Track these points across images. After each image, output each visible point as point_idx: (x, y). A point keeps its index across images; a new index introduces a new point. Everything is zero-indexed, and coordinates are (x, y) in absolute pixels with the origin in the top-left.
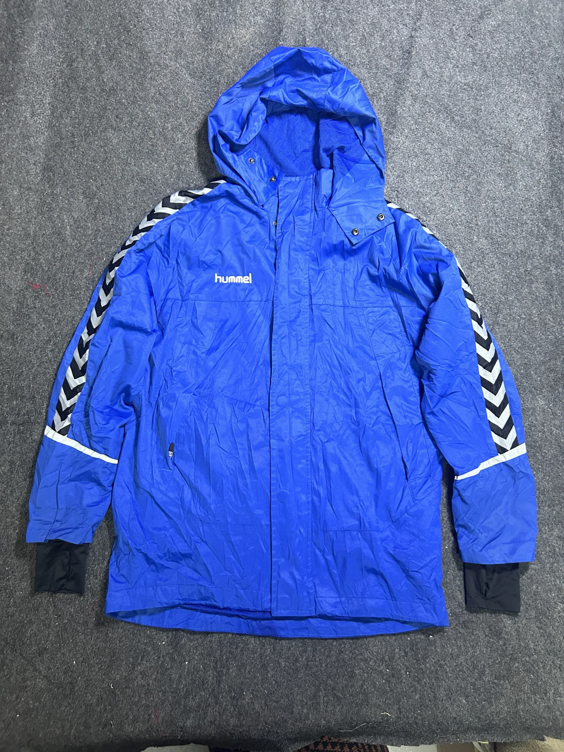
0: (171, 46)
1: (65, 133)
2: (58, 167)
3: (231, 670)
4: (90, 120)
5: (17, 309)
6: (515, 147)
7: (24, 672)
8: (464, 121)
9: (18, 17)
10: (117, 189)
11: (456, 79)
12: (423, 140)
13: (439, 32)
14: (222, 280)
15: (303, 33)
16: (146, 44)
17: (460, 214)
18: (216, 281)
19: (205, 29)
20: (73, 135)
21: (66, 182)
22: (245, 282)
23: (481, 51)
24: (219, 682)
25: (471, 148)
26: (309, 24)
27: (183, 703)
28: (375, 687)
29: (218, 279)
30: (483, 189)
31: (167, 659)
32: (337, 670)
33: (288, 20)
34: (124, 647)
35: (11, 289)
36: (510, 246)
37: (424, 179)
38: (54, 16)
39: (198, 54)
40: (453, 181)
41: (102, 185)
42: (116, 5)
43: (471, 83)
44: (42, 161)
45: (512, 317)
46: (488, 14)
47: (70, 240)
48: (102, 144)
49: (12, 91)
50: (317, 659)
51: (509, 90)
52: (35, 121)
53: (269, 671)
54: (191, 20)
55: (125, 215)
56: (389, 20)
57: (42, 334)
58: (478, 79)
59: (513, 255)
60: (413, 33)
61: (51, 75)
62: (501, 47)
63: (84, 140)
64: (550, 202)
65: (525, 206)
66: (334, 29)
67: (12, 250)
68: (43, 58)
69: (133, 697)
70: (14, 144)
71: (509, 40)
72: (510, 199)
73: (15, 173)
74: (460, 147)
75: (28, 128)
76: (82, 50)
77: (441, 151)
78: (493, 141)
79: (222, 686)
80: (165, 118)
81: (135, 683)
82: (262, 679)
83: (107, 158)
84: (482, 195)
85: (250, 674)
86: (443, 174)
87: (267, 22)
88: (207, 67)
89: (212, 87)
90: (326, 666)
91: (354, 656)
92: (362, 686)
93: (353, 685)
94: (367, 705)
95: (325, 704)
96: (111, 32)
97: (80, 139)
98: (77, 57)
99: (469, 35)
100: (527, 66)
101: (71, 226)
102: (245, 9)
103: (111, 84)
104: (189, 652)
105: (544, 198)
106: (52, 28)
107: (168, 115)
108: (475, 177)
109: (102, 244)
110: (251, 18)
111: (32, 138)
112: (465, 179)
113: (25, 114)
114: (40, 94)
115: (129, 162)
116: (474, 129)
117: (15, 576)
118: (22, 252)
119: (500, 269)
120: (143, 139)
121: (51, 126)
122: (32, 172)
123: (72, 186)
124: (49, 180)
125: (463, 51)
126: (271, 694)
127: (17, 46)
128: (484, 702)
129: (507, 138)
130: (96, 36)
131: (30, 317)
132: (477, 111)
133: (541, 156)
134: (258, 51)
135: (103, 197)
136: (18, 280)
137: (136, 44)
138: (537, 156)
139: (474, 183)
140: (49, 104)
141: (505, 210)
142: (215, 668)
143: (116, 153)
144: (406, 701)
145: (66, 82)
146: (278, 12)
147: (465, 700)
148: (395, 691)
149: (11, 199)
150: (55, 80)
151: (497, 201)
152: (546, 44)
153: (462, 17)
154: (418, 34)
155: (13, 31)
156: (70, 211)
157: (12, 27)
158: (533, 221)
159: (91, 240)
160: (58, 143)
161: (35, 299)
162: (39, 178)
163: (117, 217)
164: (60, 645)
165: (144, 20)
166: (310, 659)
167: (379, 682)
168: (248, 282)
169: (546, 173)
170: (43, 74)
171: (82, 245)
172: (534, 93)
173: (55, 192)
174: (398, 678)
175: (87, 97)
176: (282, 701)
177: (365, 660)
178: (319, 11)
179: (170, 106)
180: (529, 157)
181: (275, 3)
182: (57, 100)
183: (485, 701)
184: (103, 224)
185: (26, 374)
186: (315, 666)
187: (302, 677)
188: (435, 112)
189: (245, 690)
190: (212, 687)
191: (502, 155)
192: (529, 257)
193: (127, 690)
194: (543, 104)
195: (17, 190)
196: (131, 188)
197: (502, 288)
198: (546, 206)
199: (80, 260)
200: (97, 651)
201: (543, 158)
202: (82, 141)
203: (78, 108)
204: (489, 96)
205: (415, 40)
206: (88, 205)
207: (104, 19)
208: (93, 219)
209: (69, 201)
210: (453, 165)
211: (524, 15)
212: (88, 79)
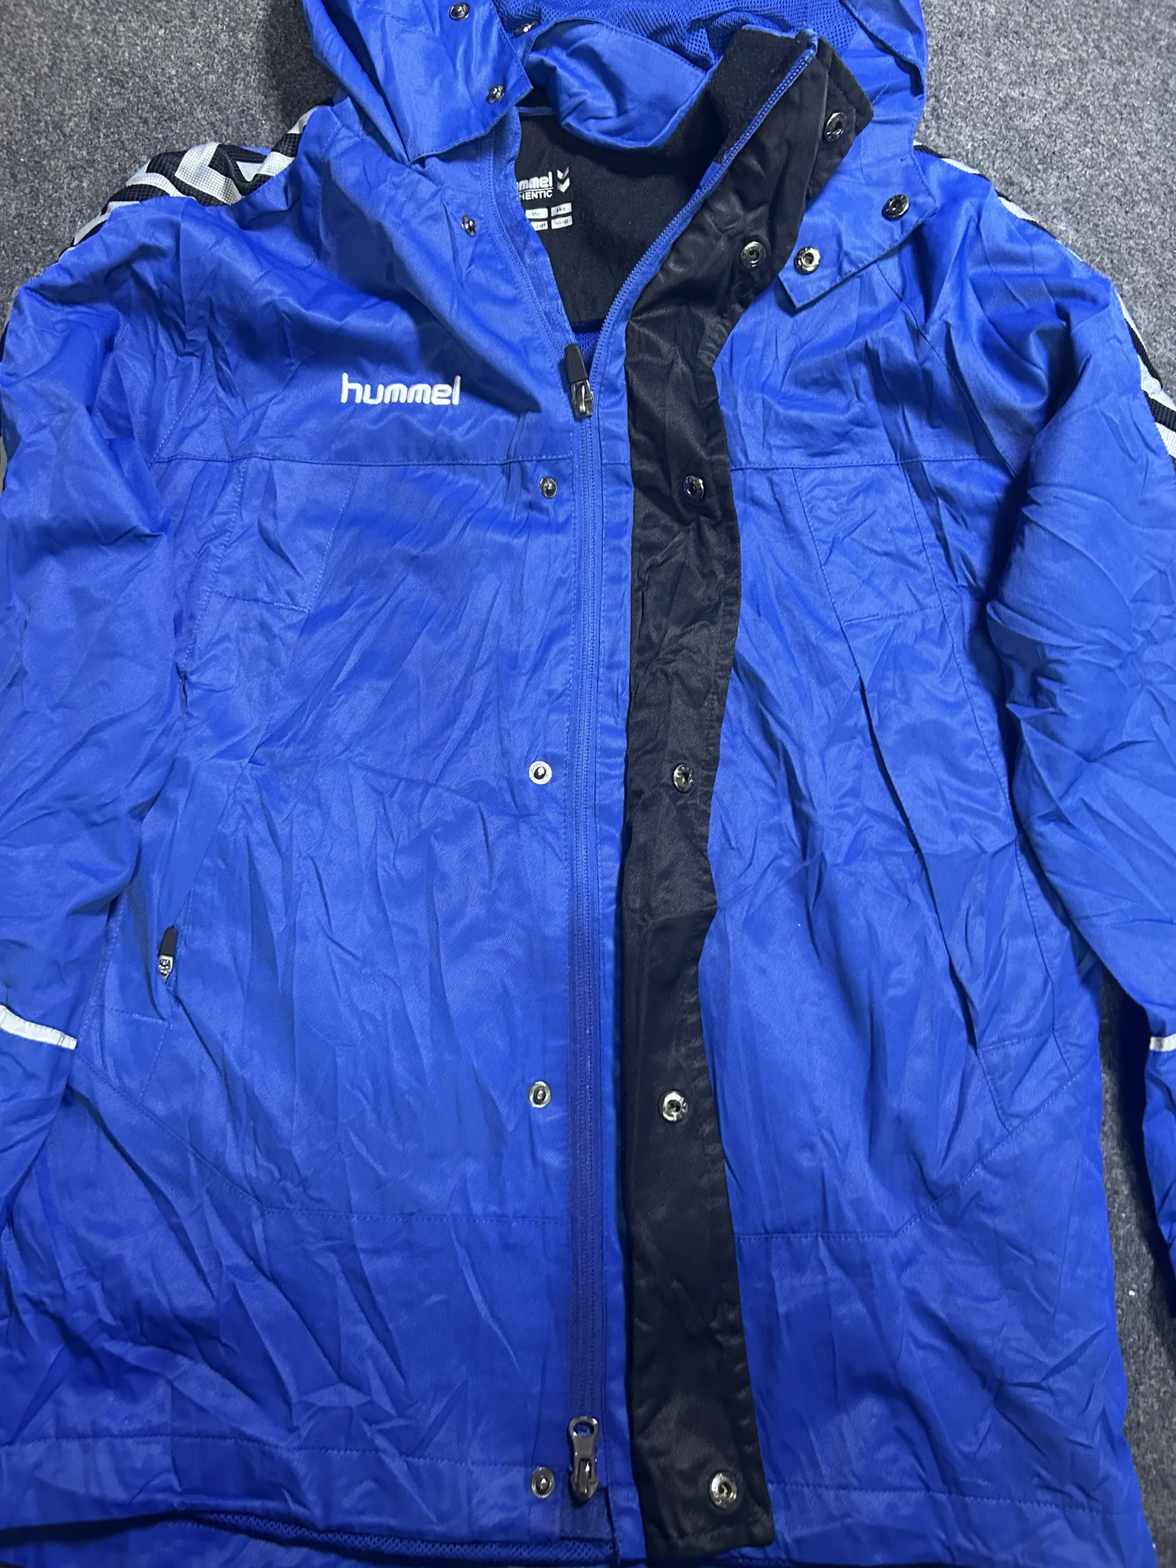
10: (37, 104)
14: (363, 394)
17: (1144, 167)
18: (344, 399)
22: (436, 402)
29: (352, 393)
37: (1025, 57)
40: (1120, 63)
55: (58, 188)
86: (1085, 42)
115: (75, 20)
163: (35, 194)
168: (447, 402)
196: (81, 101)
210: (1118, 14)
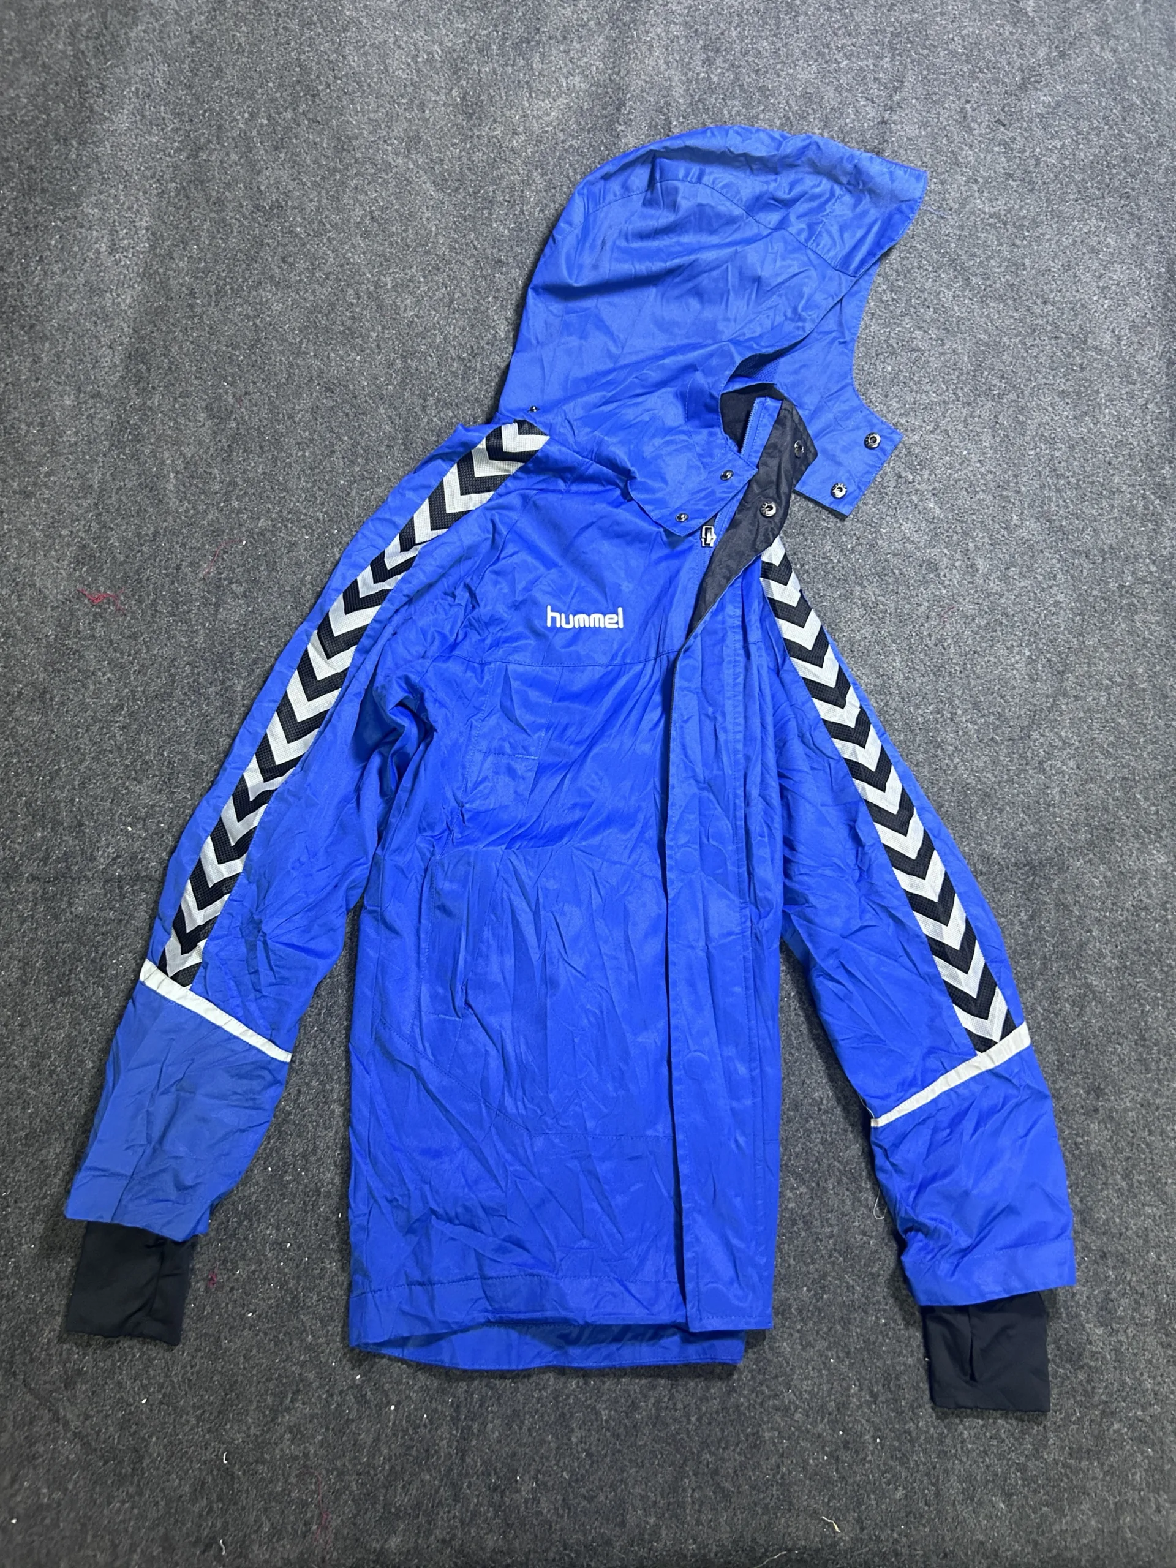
0: (399, 128)
1: (175, 288)
2: (158, 352)
3: (490, 1426)
4: (228, 265)
5: (55, 640)
6: (1095, 339)
7: (31, 1423)
8: (991, 286)
9: (95, 56)
10: (277, 402)
11: (972, 205)
12: (907, 323)
13: (938, 113)
15: (665, 110)
16: (348, 122)
17: (983, 470)
19: (468, 97)
20: (192, 294)
21: (173, 385)
23: (1022, 151)
24: (463, 1453)
25: (1005, 339)
26: (678, 92)
27: (382, 1498)
28: (805, 1469)
30: (1029, 422)
31: (350, 1399)
32: (723, 1431)
33: (636, 84)
34: (254, 1372)
35: (46, 597)
36: (1087, 537)
37: (909, 398)
38: (168, 59)
39: (453, 145)
40: (969, 404)
41: (246, 393)
42: (293, 44)
43: (1003, 213)
44: (126, 340)
45: (1094, 682)
46: (1036, 82)
47: (174, 503)
48: (251, 314)
49: (74, 200)
50: (680, 1406)
51: (1081, 229)
52: (117, 262)
53: (573, 1430)
54: (441, 80)
55: (290, 456)
56: (838, 89)
57: (105, 693)
58: (1017, 207)
59: (1095, 555)
60: (887, 115)
61: (155, 174)
62: (1063, 146)
63: (213, 304)
64: (1168, 450)
65: (1117, 457)
66: (729, 103)
67: (53, 517)
68: (139, 138)
69: (271, 1482)
70: (71, 305)
71: (1079, 133)
72: (1085, 442)
73: (69, 361)
74: (982, 336)
75: (102, 274)
76: (220, 127)
77: (943, 345)
78: (1049, 328)
79: (468, 1460)
80: (381, 265)
81: (277, 1451)
82: (558, 1448)
83: (259, 340)
84: (1028, 433)
85: (530, 1435)
86: (947, 390)
87: (594, 88)
88: (469, 169)
89: (478, 210)
90: (699, 1420)
91: (759, 1401)
92: (778, 1467)
93: (757, 1466)
94: (790, 1510)
95: (697, 1507)
96: (278, 95)
97: (205, 301)
98: (209, 142)
99: (999, 121)
100: (1117, 184)
101: (177, 473)
102: (550, 62)
103: (274, 197)
104: (399, 1382)
105: (1155, 442)
106: (161, 82)
107: (386, 260)
108: (1012, 396)
109: (239, 512)
110: (563, 80)
111: (108, 295)
112: (993, 400)
113: (97, 246)
114: (130, 208)
115: (303, 349)
116: (1010, 302)
117: (20, 1208)
118: (73, 521)
119: (1067, 581)
120: (334, 304)
121: (147, 274)
122: (106, 362)
123: (186, 394)
124: (139, 378)
125: (988, 151)
126: (577, 1481)
127: (88, 113)
128: (1045, 1509)
129: (1078, 322)
130: (249, 102)
131: (82, 657)
132: (1016, 267)
133: (1149, 359)
134: (573, 142)
135: (247, 418)
136: (62, 579)
137: (328, 121)
138: (1139, 358)
139: (1011, 409)
140: (147, 229)
141: (1076, 463)
142: (455, 1420)
143: (277, 331)
144: (874, 1502)
145: (184, 188)
146: (616, 70)
147: (1004, 1502)
148: (850, 1481)
149: (58, 414)
150: (161, 184)
151: (1060, 445)
152: (1154, 142)
153: (985, 87)
154: (896, 118)
155: (82, 84)
156: (177, 442)
157: (81, 76)
158: (1133, 486)
159: (218, 503)
160: (160, 306)
161: (96, 620)
162: (118, 375)
163: (275, 460)
164: (114, 1364)
165: (346, 75)
166: (664, 1405)
167: (814, 1459)
169: (1158, 392)
170: (139, 169)
171: (198, 513)
172: (1131, 236)
173: (149, 403)
174: (857, 1452)
175: (224, 220)
176: (602, 1498)
177: (785, 1411)
178: (699, 69)
179: (391, 244)
180: (1124, 360)
181: (610, 52)
182: (164, 222)
183: (1047, 1505)
184: (244, 472)
185: (67, 775)
186: (675, 1420)
187: (645, 1445)
188: (930, 269)
189: (521, 1470)
190: (449, 1463)
191: (1069, 355)
192: (1127, 558)
193: (260, 1468)
194: (1150, 256)
195: (72, 396)
196: (306, 401)
197: (1073, 621)
198: (1160, 457)
199: (193, 542)
200: (194, 1378)
201: (1152, 362)
202: (210, 305)
203: (205, 240)
204: (1038, 239)
205: (890, 128)
206: (214, 432)
207: (267, 70)
208: (224, 460)
209: (176, 422)
210: (968, 373)
211: (1109, 85)
212: (228, 186)
